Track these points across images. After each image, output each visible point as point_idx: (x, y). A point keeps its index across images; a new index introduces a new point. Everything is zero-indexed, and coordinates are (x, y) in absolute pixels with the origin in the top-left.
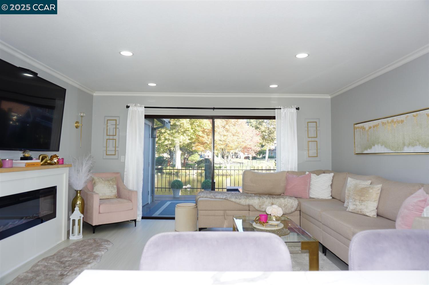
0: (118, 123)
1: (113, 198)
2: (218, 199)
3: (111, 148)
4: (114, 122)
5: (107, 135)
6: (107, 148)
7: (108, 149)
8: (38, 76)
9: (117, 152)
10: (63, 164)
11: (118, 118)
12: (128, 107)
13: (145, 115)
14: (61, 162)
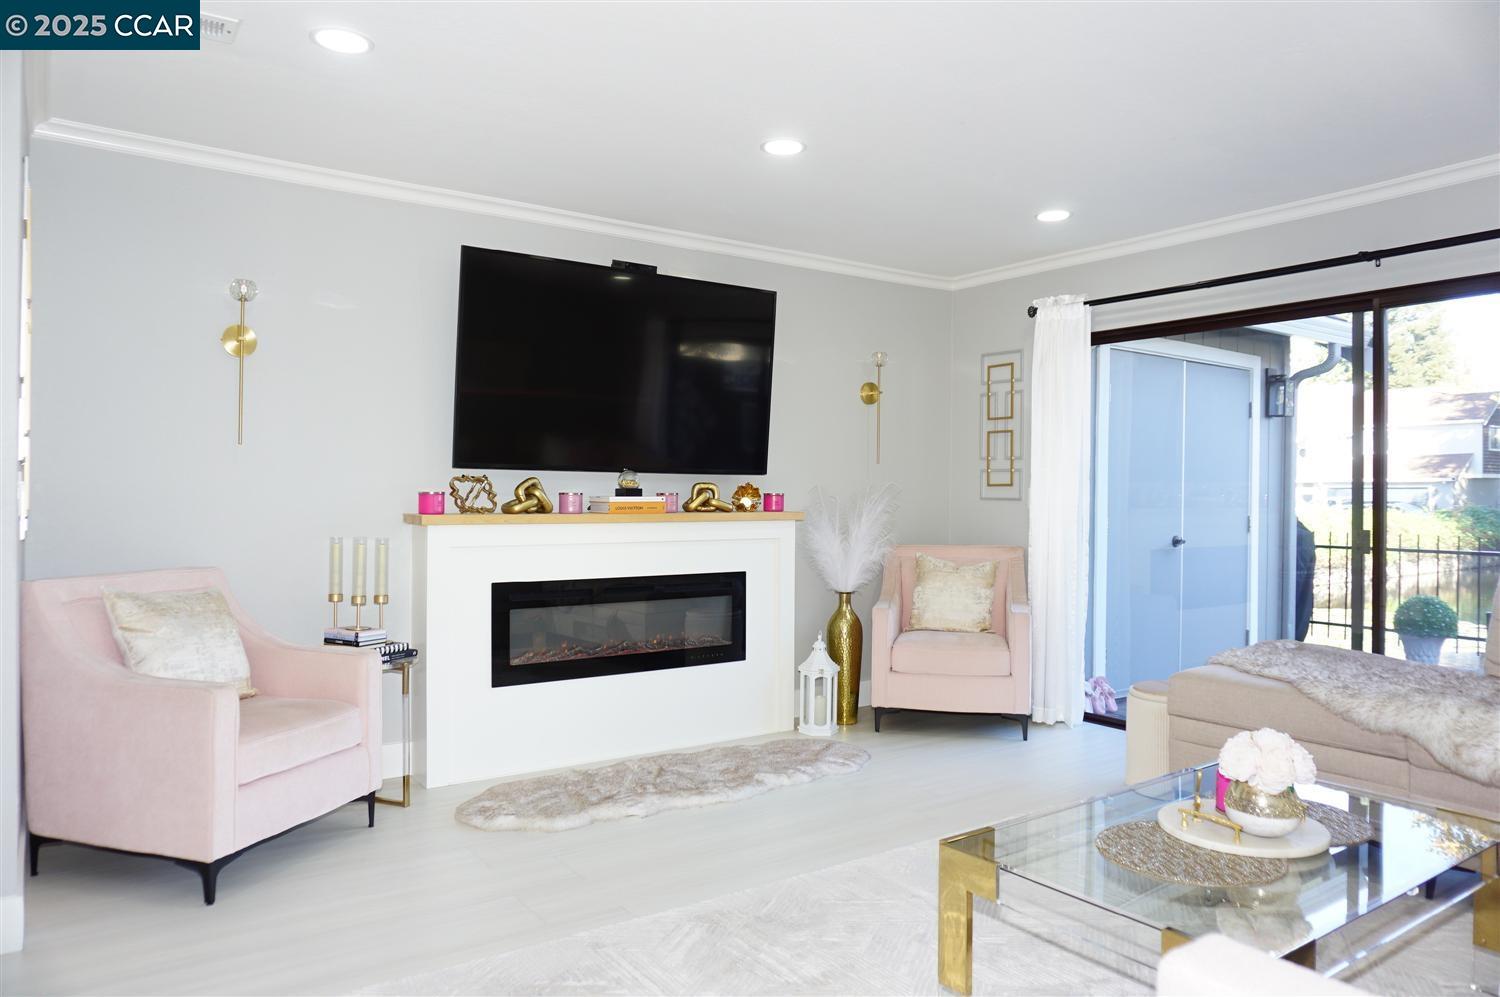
0: (1017, 375)
1: (969, 629)
2: (1269, 678)
3: (1000, 462)
4: (1005, 372)
5: (989, 419)
6: (988, 461)
7: (993, 465)
8: (659, 272)
9: (1016, 476)
10: (780, 510)
11: (1018, 355)
12: (1033, 312)
13: (1092, 334)
14: (771, 504)
